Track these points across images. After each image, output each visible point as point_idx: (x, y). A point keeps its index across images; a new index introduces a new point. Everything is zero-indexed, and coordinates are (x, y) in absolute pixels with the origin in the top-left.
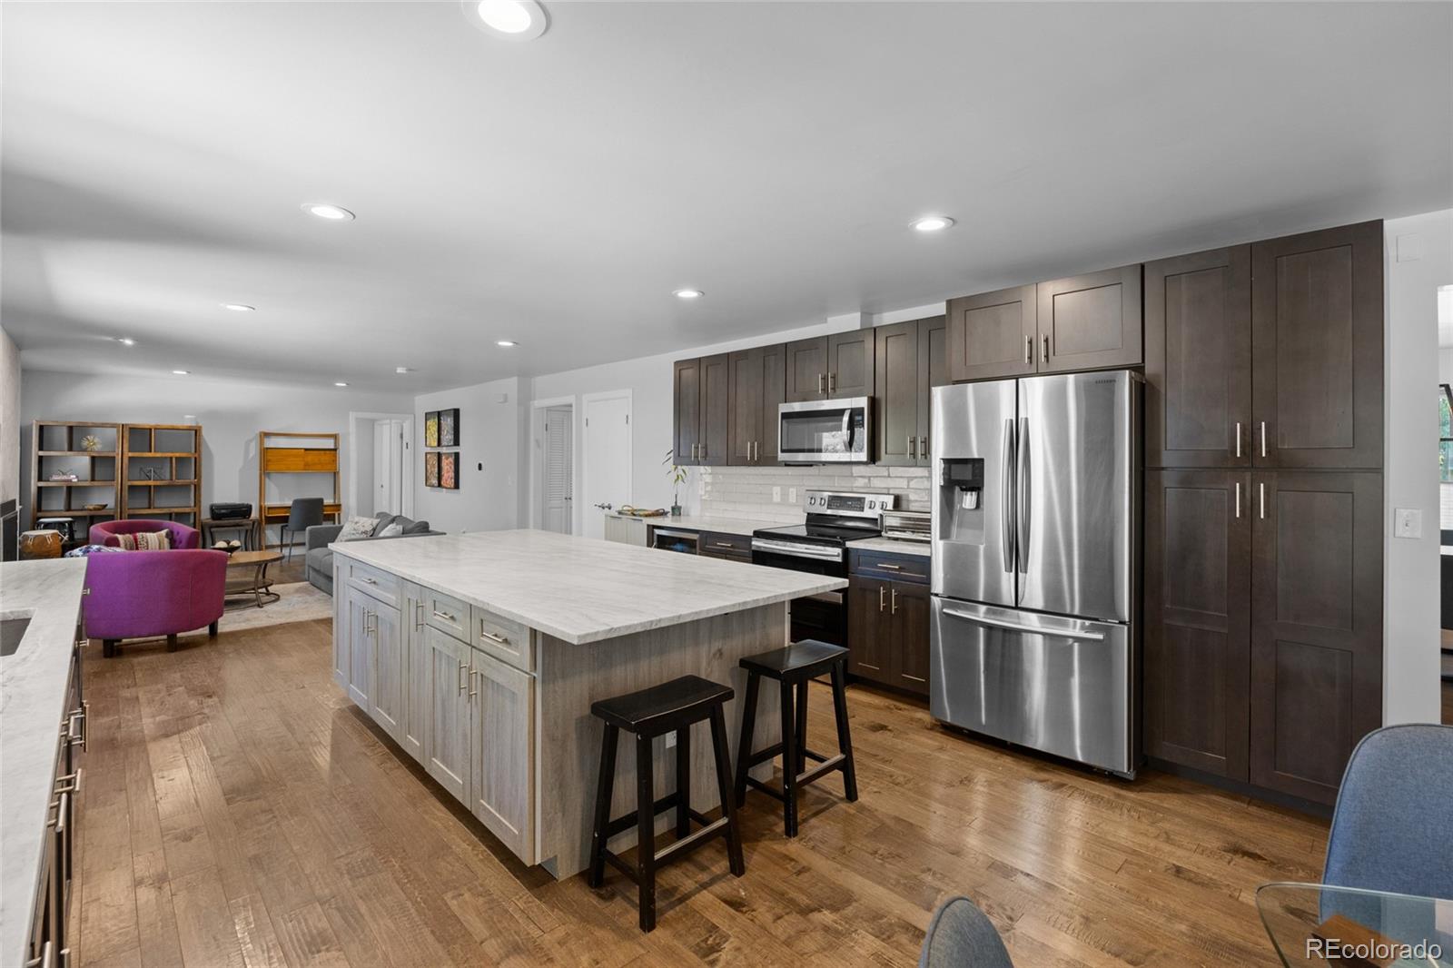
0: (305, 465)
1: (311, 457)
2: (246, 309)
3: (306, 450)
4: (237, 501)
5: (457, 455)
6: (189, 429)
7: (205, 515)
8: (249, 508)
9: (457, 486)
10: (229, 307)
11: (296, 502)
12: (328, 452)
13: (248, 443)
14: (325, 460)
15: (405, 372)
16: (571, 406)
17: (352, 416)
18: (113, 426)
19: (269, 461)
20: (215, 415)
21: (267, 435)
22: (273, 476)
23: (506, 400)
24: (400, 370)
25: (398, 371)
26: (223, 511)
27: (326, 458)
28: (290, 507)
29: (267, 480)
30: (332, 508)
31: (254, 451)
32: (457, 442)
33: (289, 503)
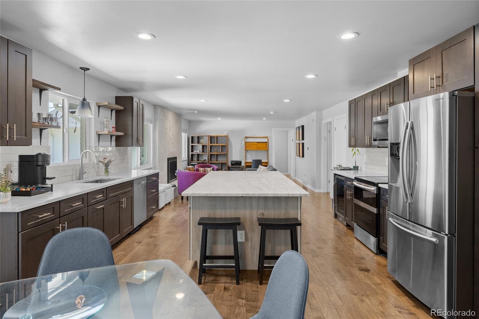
0: (257, 148)
1: (259, 145)
2: (204, 101)
3: (257, 142)
4: (238, 160)
5: (303, 144)
6: (225, 136)
7: (230, 164)
8: (241, 162)
9: (303, 156)
10: (201, 101)
11: (253, 160)
12: (264, 143)
13: (242, 140)
14: (264, 146)
15: (273, 113)
16: (331, 122)
17: (273, 129)
18: (207, 136)
19: (247, 146)
20: (233, 132)
21: (246, 137)
22: (249, 151)
23: (313, 122)
24: (272, 113)
25: (271, 113)
26: (234, 163)
27: (264, 145)
28: (251, 162)
29: (247, 153)
30: (266, 163)
31: (243, 143)
32: (303, 139)
33: (251, 161)
